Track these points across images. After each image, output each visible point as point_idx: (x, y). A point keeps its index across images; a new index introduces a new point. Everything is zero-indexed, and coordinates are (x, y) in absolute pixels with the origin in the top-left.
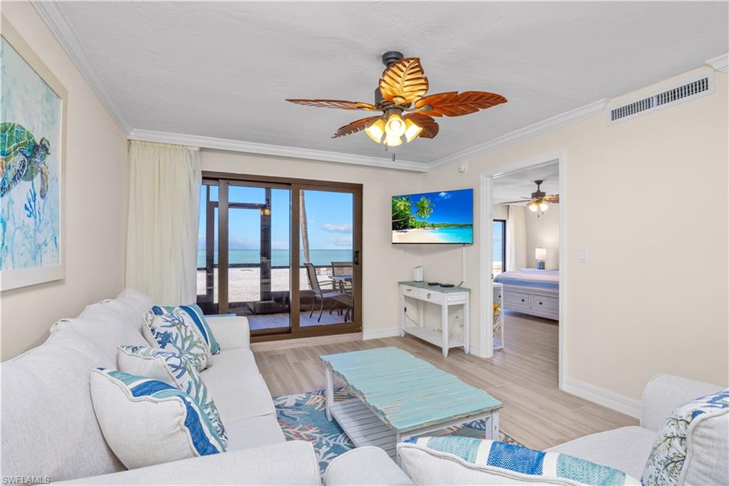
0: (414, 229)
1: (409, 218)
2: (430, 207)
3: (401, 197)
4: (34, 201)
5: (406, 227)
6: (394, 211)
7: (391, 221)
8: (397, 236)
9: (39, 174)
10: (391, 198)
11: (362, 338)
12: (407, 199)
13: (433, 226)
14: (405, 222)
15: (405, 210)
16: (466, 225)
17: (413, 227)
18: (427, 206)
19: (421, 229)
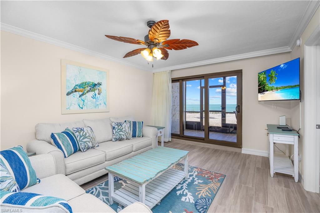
0: (268, 92)
1: (265, 86)
2: (276, 76)
3: (262, 72)
4: (96, 96)
5: (264, 91)
6: (259, 81)
7: (257, 88)
8: (261, 97)
9: (97, 90)
10: (258, 74)
11: (241, 151)
12: (265, 73)
13: (277, 89)
14: (264, 87)
15: (264, 80)
16: (296, 86)
17: (267, 91)
18: (274, 75)
19: (271, 91)
